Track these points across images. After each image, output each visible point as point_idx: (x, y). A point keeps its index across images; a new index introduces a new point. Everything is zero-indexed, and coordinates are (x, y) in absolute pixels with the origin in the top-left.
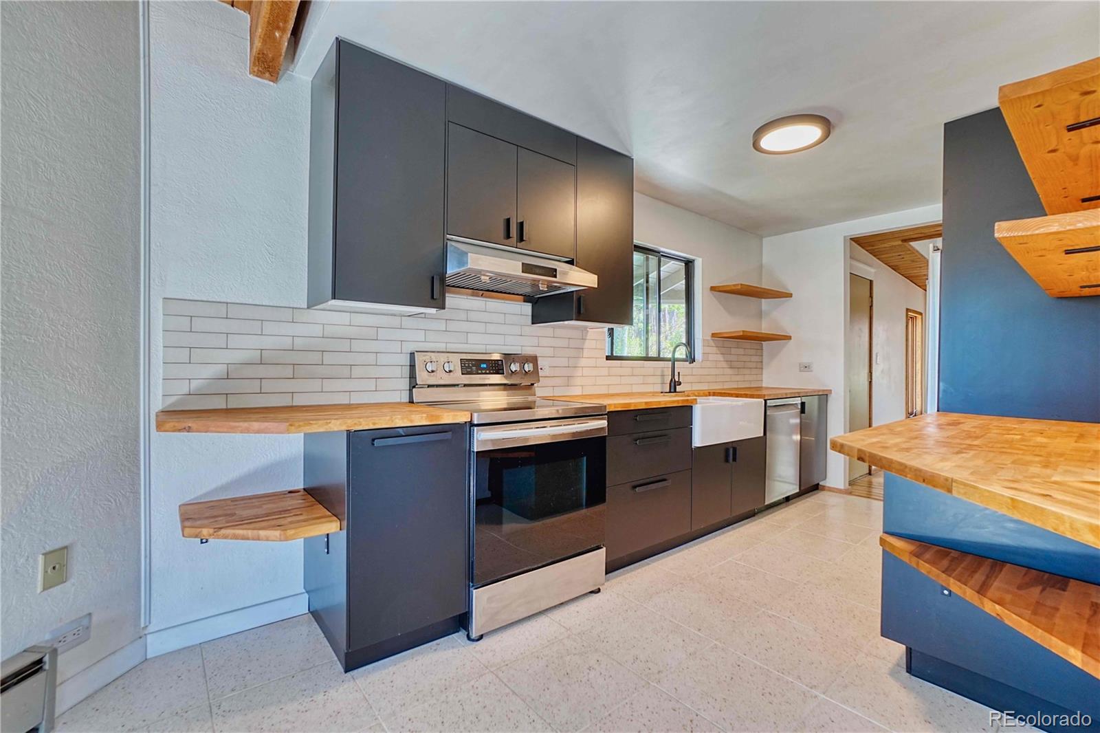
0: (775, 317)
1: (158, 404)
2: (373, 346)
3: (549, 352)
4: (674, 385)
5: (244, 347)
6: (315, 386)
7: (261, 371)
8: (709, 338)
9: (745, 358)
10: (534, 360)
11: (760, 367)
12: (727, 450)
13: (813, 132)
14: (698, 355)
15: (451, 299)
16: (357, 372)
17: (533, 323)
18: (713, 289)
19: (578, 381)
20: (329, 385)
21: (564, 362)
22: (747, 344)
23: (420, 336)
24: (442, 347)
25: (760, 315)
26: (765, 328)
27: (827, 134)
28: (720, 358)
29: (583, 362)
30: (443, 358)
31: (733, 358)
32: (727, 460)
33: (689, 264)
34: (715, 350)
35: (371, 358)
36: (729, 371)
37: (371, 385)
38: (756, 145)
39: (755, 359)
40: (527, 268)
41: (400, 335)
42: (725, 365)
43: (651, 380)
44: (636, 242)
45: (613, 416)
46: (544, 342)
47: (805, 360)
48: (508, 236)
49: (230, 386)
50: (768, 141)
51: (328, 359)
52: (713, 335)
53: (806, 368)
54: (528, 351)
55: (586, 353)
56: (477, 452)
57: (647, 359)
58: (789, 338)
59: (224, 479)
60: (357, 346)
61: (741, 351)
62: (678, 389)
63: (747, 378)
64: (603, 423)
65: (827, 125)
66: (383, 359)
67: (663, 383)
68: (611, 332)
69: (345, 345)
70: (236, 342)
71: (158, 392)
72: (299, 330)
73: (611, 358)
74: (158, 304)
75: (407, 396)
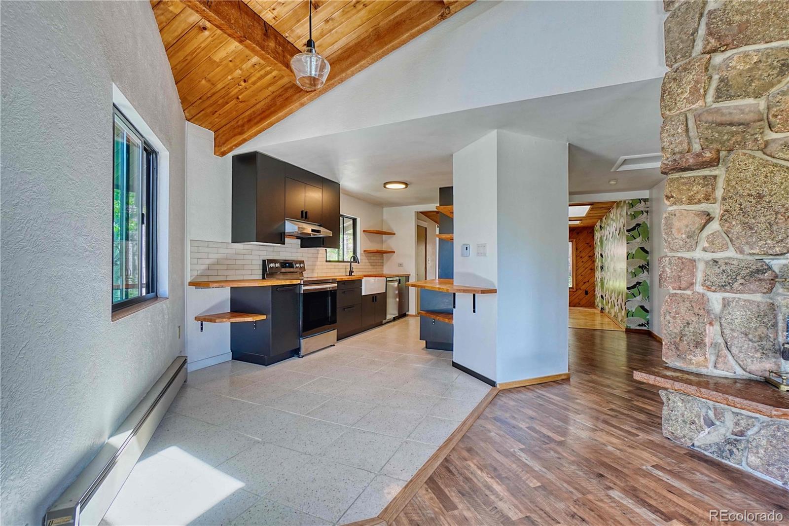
0: (390, 243)
1: (189, 280)
2: (250, 257)
3: (307, 259)
4: (351, 272)
5: (214, 257)
6: (233, 272)
7: (217, 267)
8: (363, 252)
9: (377, 261)
10: (302, 262)
11: (382, 265)
12: (373, 297)
13: (403, 186)
14: (359, 260)
15: (287, 240)
16: (246, 267)
17: (301, 247)
18: (364, 231)
19: (317, 271)
20: (238, 272)
21: (311, 263)
22: (377, 255)
23: (265, 253)
24: (274, 258)
25: (382, 242)
26: (384, 248)
27: (406, 187)
28: (367, 261)
29: (318, 263)
31: (372, 261)
32: (373, 301)
33: (354, 220)
34: (364, 257)
36: (370, 267)
37: (249, 272)
38: (385, 187)
39: (381, 261)
40: (313, 230)
41: (259, 252)
42: (368, 264)
43: (342, 270)
44: (341, 213)
45: (338, 282)
46: (304, 255)
47: (400, 262)
48: (302, 217)
49: (209, 273)
50: (387, 186)
51: (238, 262)
52: (364, 251)
53: (401, 265)
54: (300, 259)
55: (319, 259)
57: (338, 261)
58: (394, 252)
59: (208, 306)
60: (246, 257)
61: (375, 258)
62: (353, 274)
63: (378, 270)
64: (336, 285)
65: (406, 184)
66: (254, 262)
67: (347, 273)
69: (241, 257)
70: (210, 256)
71: (189, 275)
72: (229, 251)
73: (327, 261)
74: (189, 242)
75: (261, 278)
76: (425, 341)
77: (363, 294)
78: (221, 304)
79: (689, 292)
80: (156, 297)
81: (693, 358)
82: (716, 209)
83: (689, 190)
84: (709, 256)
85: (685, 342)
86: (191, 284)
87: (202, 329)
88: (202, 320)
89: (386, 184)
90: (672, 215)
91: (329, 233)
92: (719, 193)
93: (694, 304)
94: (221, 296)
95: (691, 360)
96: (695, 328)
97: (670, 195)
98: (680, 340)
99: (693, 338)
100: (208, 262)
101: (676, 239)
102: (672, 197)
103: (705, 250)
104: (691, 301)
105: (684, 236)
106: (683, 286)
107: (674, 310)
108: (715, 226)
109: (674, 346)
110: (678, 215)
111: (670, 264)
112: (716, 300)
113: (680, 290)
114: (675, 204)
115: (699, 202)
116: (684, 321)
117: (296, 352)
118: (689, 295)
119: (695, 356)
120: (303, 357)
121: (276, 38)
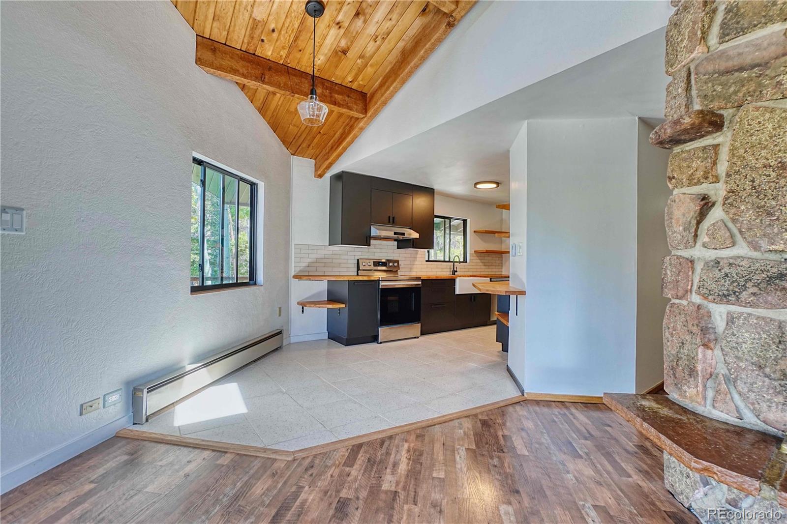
0: (506, 243)
1: (293, 274)
2: (346, 257)
3: (404, 259)
4: (454, 272)
5: (313, 257)
6: (330, 269)
7: (317, 265)
8: (473, 253)
9: (492, 261)
10: (397, 261)
11: (500, 265)
12: (471, 297)
13: (494, 186)
14: (468, 261)
15: (372, 242)
16: (342, 265)
17: (398, 248)
18: (475, 232)
19: (415, 270)
20: (335, 269)
21: (409, 263)
22: (494, 255)
23: (360, 253)
24: (366, 257)
25: (501, 242)
26: (503, 248)
27: (498, 186)
28: (479, 261)
29: (417, 263)
30: (368, 261)
31: (485, 261)
32: (471, 300)
33: (465, 221)
34: (477, 258)
35: (345, 261)
36: (484, 267)
37: (345, 269)
38: (475, 187)
39: (498, 262)
40: (395, 233)
42: (481, 264)
43: (445, 270)
45: (423, 280)
46: (402, 255)
48: (389, 222)
49: (309, 269)
50: (478, 186)
51: (334, 261)
52: (475, 251)
54: (395, 259)
55: (418, 259)
56: (381, 289)
57: (444, 261)
59: (307, 295)
60: (342, 257)
61: (490, 258)
62: (456, 273)
63: (495, 270)
64: (420, 283)
65: (498, 184)
66: (349, 261)
67: (450, 271)
68: (428, 252)
69: (338, 257)
70: (311, 256)
71: (293, 270)
72: (326, 252)
73: (428, 261)
74: (293, 246)
75: (356, 274)
76: (501, 344)
77: (457, 292)
78: (319, 294)
79: (684, 302)
80: (255, 284)
81: (687, 390)
82: (718, 191)
83: (689, 167)
84: (711, 254)
85: (681, 368)
86: (295, 277)
87: (303, 311)
88: (303, 305)
89: (476, 184)
90: (672, 201)
91: (416, 235)
92: (722, 168)
93: (688, 318)
94: (320, 287)
95: (685, 392)
96: (688, 350)
97: (671, 176)
98: (677, 364)
99: (687, 363)
100: (309, 260)
101: (675, 232)
102: (674, 177)
103: (705, 245)
104: (686, 314)
105: (681, 228)
106: (680, 294)
107: (672, 325)
108: (717, 214)
109: (672, 372)
110: (677, 200)
111: (671, 264)
112: (719, 313)
113: (678, 299)
114: (677, 187)
115: (699, 183)
116: (679, 339)
117: (375, 339)
118: (684, 307)
119: (689, 388)
120: (381, 343)
121: (323, 84)
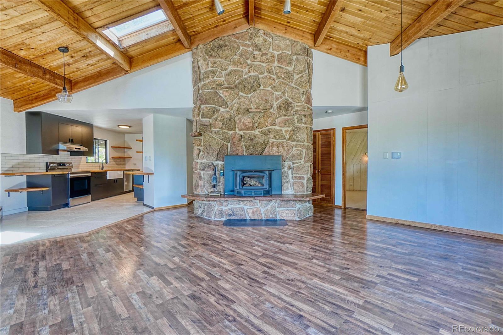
0: (129, 153)
1: (1, 172)
2: (38, 161)
3: (74, 162)
4: (103, 168)
5: (16, 161)
6: (27, 168)
7: (19, 166)
9: (121, 162)
10: (71, 163)
11: (125, 164)
12: (115, 181)
13: (129, 127)
14: (108, 162)
15: (60, 152)
16: (35, 166)
17: (71, 156)
18: (112, 147)
19: (80, 168)
20: (31, 168)
21: (77, 164)
22: (121, 159)
23: (47, 159)
24: (53, 161)
25: (125, 152)
26: (126, 156)
28: (114, 162)
29: (81, 164)
31: (117, 162)
32: (115, 182)
33: (106, 141)
34: (112, 161)
35: (38, 164)
36: (116, 165)
37: (38, 168)
39: (124, 162)
40: (76, 148)
41: (44, 159)
43: (97, 167)
45: (92, 173)
46: (72, 160)
47: (135, 163)
48: (70, 141)
49: (13, 169)
50: (119, 127)
51: (30, 164)
52: (112, 157)
53: (135, 164)
54: (69, 162)
55: (82, 162)
56: (71, 178)
57: (95, 163)
58: (131, 158)
60: (36, 161)
61: (119, 161)
63: (122, 167)
64: (90, 174)
65: (130, 127)
66: (40, 164)
67: (100, 168)
68: (87, 158)
69: (33, 161)
70: (14, 161)
71: (1, 170)
72: (25, 158)
73: (87, 163)
74: (1, 155)
75: (45, 171)
76: (136, 198)
77: (108, 178)
78: (21, 184)
82: (202, 148)
83: (197, 142)
84: (201, 161)
86: (2, 174)
87: (9, 196)
88: (9, 191)
89: (118, 126)
91: (86, 149)
92: (202, 144)
94: (22, 180)
95: (197, 191)
98: (195, 186)
99: (197, 185)
100: (12, 163)
102: (194, 144)
103: (200, 159)
104: (197, 174)
105: (196, 155)
107: (195, 177)
108: (201, 153)
110: (195, 149)
111: (194, 163)
112: (202, 173)
113: (195, 171)
114: (195, 146)
115: (199, 146)
116: (196, 180)
117: (67, 205)
118: (197, 172)
119: (198, 189)
120: (70, 207)
121: (50, 73)
